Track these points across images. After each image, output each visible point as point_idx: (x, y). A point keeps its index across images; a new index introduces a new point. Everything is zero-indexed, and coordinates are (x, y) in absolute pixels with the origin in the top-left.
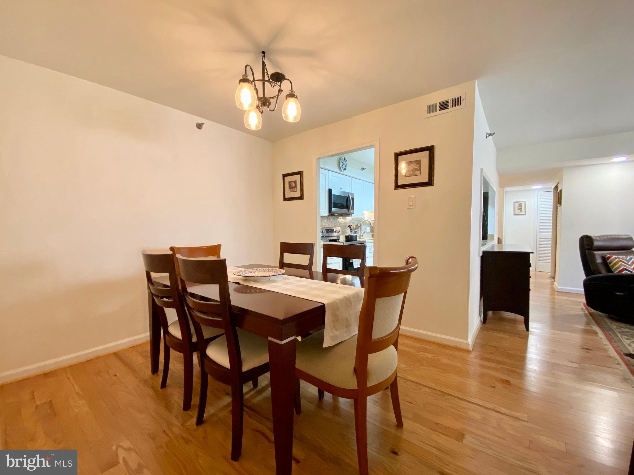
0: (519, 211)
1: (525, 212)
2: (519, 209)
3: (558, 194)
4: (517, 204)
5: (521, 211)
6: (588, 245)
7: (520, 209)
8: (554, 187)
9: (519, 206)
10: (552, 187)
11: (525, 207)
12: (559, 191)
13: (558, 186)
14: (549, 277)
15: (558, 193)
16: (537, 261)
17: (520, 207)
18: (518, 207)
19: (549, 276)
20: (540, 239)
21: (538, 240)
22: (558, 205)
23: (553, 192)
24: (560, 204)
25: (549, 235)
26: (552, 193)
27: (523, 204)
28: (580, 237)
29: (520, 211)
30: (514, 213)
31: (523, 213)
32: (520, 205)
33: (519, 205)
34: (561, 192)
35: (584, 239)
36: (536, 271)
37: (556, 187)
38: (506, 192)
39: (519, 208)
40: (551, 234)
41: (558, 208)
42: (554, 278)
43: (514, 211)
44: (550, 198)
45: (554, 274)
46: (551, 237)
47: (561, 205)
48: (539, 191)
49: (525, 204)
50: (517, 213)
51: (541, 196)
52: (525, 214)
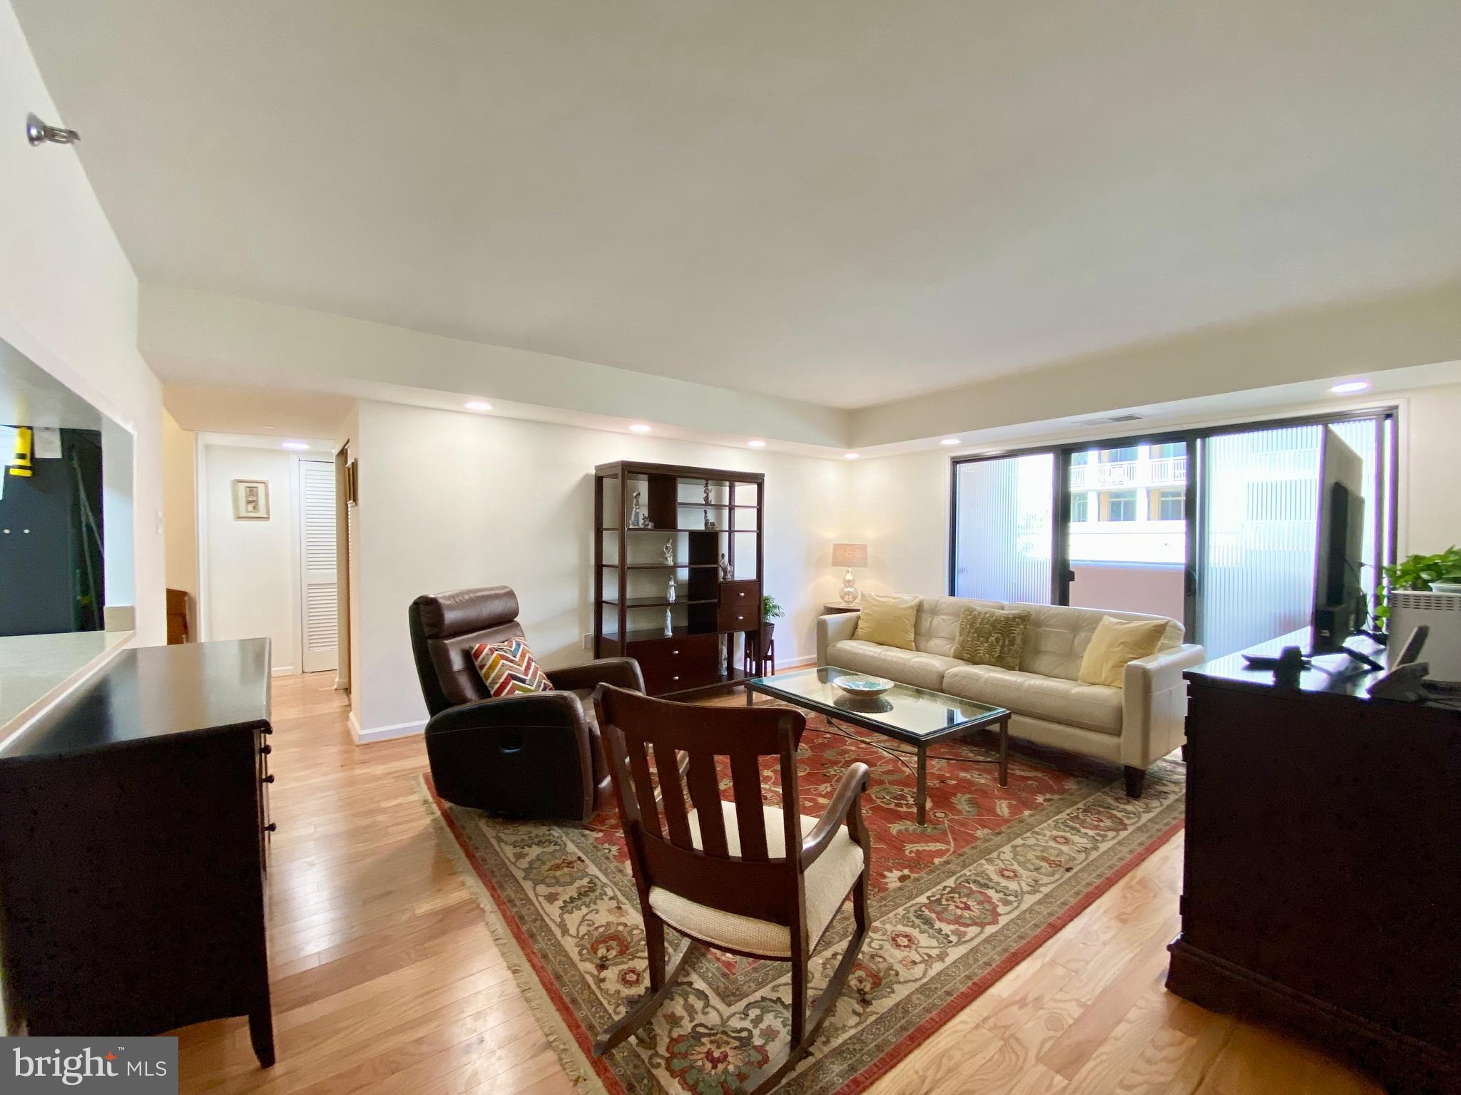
0: (250, 507)
1: (268, 512)
2: (249, 502)
3: (347, 472)
4: (242, 487)
5: (256, 509)
6: (431, 625)
7: (253, 502)
8: (337, 453)
9: (248, 493)
10: (333, 451)
11: (267, 495)
12: (349, 463)
13: (347, 450)
14: (336, 689)
15: (349, 469)
16: (306, 646)
17: (253, 495)
18: (247, 496)
19: (335, 687)
20: (309, 585)
21: (305, 587)
22: (350, 503)
23: (334, 464)
24: (355, 500)
25: (331, 574)
26: (333, 467)
27: (261, 488)
28: (411, 603)
29: (254, 508)
30: (235, 514)
31: (262, 513)
32: (252, 491)
33: (250, 491)
34: (355, 467)
35: (422, 607)
36: (303, 672)
37: (343, 453)
38: (207, 447)
39: (251, 499)
40: (336, 571)
41: (349, 509)
42: (348, 690)
43: (236, 507)
44: (327, 480)
45: (347, 680)
46: (335, 580)
47: (357, 504)
48: (302, 457)
49: (267, 488)
50: (243, 514)
51: (308, 473)
52: (268, 518)
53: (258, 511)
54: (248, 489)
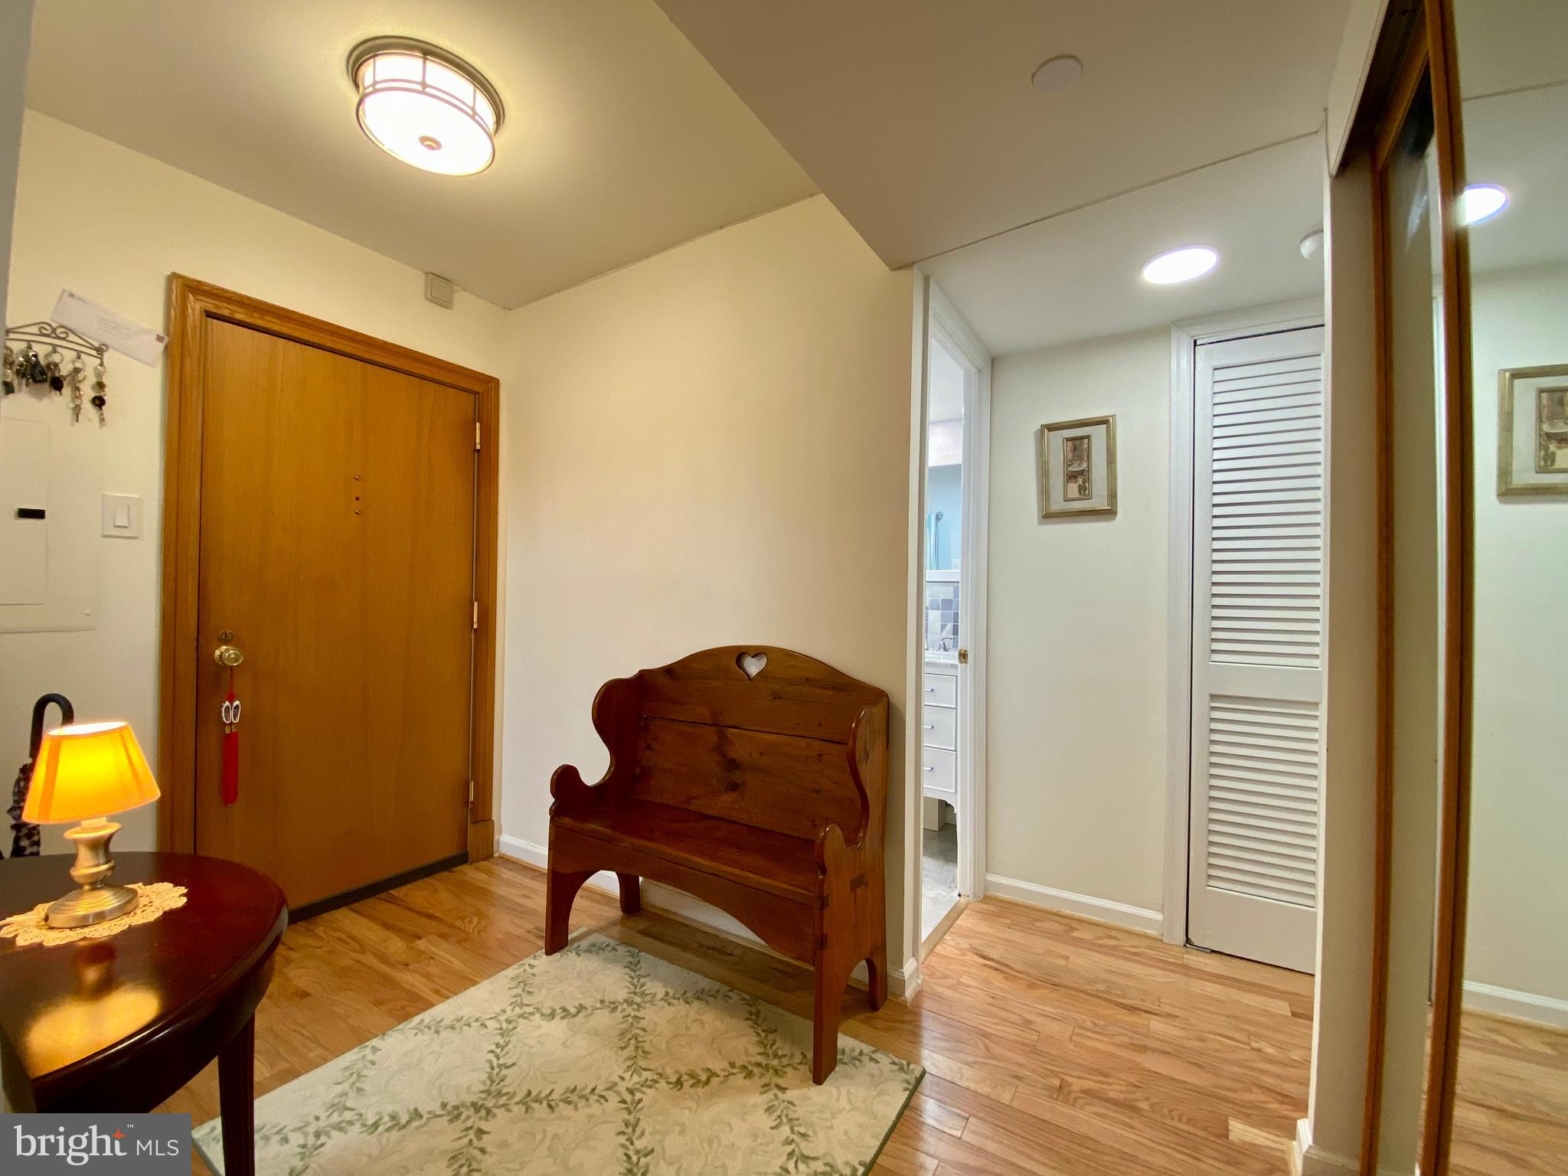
0: (1073, 489)
1: (1112, 496)
2: (1071, 477)
4: (1057, 438)
5: (1085, 492)
7: (1078, 476)
9: (1070, 456)
11: (1111, 454)
16: (1200, 872)
17: (1081, 459)
18: (1068, 463)
20: (1213, 697)
21: (1203, 707)
27: (1098, 434)
29: (1083, 488)
30: (1040, 507)
31: (1099, 501)
32: (1078, 448)
33: (1075, 448)
36: (1187, 945)
39: (1075, 468)
43: (1044, 493)
49: (1111, 438)
50: (1057, 504)
51: (1220, 375)
52: (1109, 513)
53: (1089, 497)
54: (1070, 443)
